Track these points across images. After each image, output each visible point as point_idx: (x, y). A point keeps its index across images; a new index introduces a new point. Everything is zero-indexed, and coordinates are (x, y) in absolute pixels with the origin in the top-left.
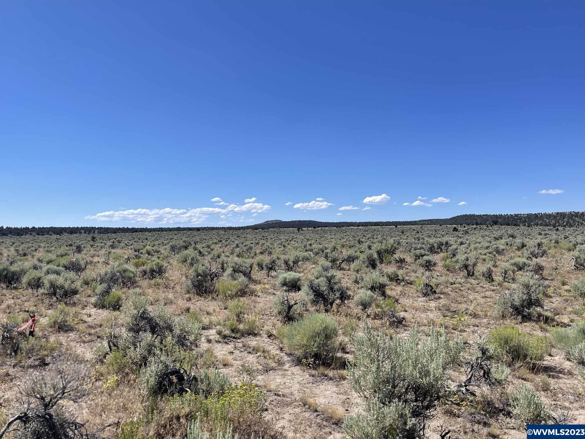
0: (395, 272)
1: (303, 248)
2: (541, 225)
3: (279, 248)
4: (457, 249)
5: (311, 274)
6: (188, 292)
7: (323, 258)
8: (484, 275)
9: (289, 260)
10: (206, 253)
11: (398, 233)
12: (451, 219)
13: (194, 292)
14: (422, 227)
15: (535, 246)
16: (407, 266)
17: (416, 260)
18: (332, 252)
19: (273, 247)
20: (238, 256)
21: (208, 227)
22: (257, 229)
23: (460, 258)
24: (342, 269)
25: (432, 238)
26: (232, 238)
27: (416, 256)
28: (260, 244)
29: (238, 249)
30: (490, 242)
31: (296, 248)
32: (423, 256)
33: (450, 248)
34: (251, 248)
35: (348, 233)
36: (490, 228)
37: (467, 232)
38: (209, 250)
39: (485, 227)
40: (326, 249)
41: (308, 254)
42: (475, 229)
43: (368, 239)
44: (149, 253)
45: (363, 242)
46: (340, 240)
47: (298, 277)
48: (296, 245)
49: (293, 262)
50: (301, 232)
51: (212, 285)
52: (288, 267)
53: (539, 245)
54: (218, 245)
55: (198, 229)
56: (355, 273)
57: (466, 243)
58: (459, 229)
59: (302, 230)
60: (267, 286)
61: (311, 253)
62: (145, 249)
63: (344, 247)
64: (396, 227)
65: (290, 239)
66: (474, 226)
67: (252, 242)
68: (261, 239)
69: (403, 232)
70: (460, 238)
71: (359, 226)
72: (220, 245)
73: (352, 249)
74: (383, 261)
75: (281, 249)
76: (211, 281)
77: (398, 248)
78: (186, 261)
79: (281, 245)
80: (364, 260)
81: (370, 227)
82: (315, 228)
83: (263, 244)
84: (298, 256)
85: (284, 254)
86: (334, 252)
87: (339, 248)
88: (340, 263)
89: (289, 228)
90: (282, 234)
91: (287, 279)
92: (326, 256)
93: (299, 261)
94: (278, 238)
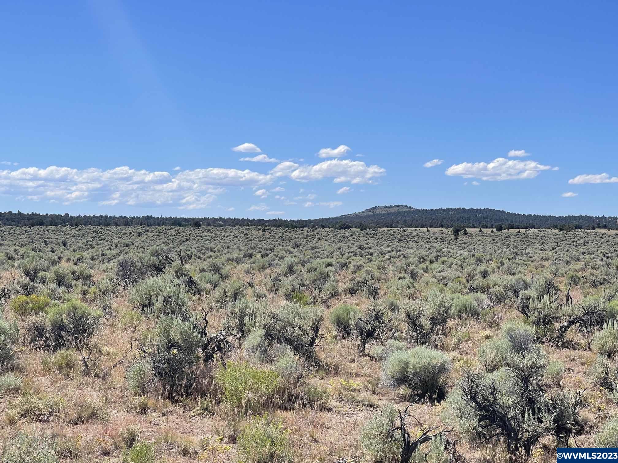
1: (464, 280)
3: (400, 278)
5: (478, 354)
6: (142, 390)
7: (515, 312)
9: (420, 312)
10: (208, 286)
13: (156, 390)
18: (541, 296)
19: (383, 277)
20: (288, 297)
21: (220, 219)
22: (347, 227)
24: (567, 345)
26: (280, 247)
28: (351, 266)
29: (291, 278)
31: (444, 282)
34: (325, 277)
38: (216, 277)
40: (526, 286)
41: (477, 300)
44: (60, 281)
46: (568, 263)
47: (441, 361)
48: (448, 272)
49: (432, 319)
50: (461, 237)
51: (208, 373)
52: (416, 331)
54: (240, 266)
55: (196, 223)
59: (465, 233)
60: (355, 383)
61: (484, 296)
62: (53, 269)
63: (576, 283)
65: (432, 257)
67: (329, 260)
68: (356, 255)
72: (247, 266)
73: (601, 289)
75: (405, 283)
76: (206, 361)
78: (150, 304)
79: (406, 271)
82: (500, 229)
83: (359, 267)
84: (447, 304)
85: (411, 296)
86: (546, 297)
87: (561, 287)
88: (563, 329)
89: (431, 227)
90: (411, 244)
91: (411, 366)
92: (523, 307)
93: (449, 317)
94: (398, 254)
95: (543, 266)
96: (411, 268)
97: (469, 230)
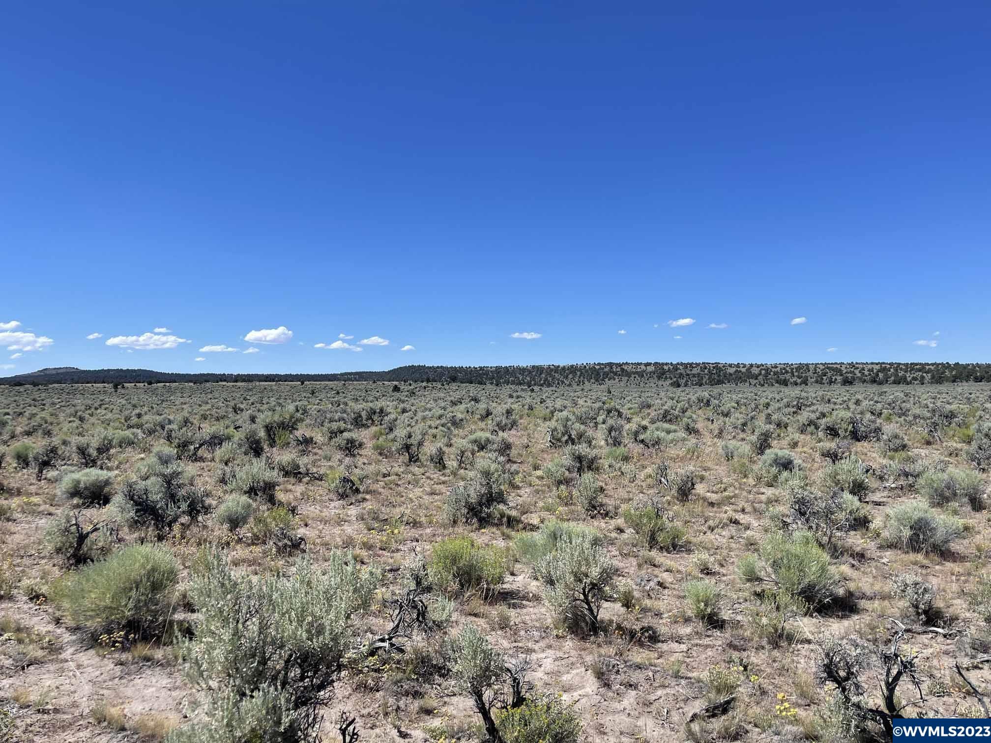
0: (293, 460)
1: (123, 421)
2: (513, 383)
3: (70, 422)
4: (396, 420)
5: (135, 470)
7: (162, 441)
8: (432, 460)
9: (88, 445)
11: (305, 394)
12: (389, 372)
14: (344, 385)
15: (503, 414)
16: (316, 450)
17: (331, 438)
18: (180, 429)
19: (55, 421)
22: (21, 385)
23: (398, 435)
24: (199, 459)
25: (361, 402)
27: (331, 433)
28: (26, 414)
30: (445, 409)
31: (107, 423)
32: (342, 432)
33: (386, 418)
35: (217, 395)
36: (446, 387)
37: (414, 393)
39: (439, 385)
40: (170, 422)
42: (425, 388)
43: (253, 404)
45: (242, 410)
46: (200, 405)
47: (106, 477)
48: (109, 416)
49: (98, 449)
50: (120, 390)
52: (85, 458)
53: (509, 412)
56: (222, 466)
57: (410, 410)
58: (402, 388)
59: (123, 387)
60: (35, 499)
61: (139, 431)
63: (205, 419)
64: (303, 383)
65: (96, 405)
66: (424, 384)
68: (30, 406)
69: (313, 393)
70: (403, 402)
71: (236, 381)
73: (222, 422)
74: (275, 442)
75: (74, 425)
77: (302, 420)
79: (75, 416)
80: (240, 442)
81: (257, 383)
82: (150, 383)
83: (34, 415)
84: (110, 438)
85: (80, 434)
86: (184, 429)
87: (195, 422)
88: (197, 449)
89: (95, 383)
90: (78, 396)
91: (82, 483)
92: (168, 437)
93: (111, 447)
94: (68, 404)
95: (183, 409)
96: (79, 414)
97: (126, 385)
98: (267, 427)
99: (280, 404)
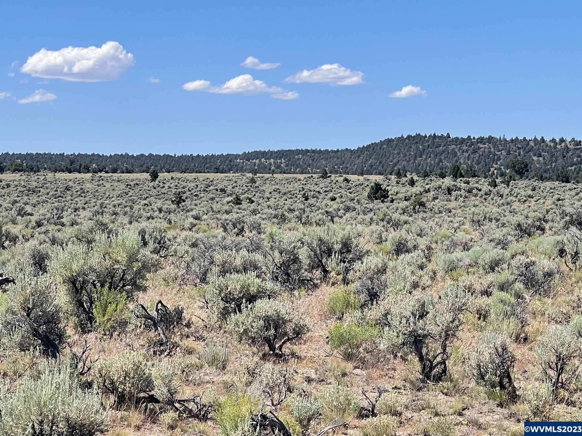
0: (137, 367)
4: (382, 271)
8: (482, 376)
11: (159, 204)
12: (361, 150)
14: (253, 181)
16: (190, 343)
17: (225, 314)
25: (292, 224)
27: (226, 300)
30: (503, 244)
32: (252, 299)
33: (357, 265)
36: (503, 189)
37: (422, 204)
39: (484, 185)
42: (449, 191)
43: (39, 224)
57: (415, 247)
58: (392, 190)
64: (154, 176)
66: (448, 181)
69: (179, 200)
70: (397, 225)
74: (91, 319)
77: (156, 267)
81: (50, 175)
98: (73, 281)
99: (103, 227)
